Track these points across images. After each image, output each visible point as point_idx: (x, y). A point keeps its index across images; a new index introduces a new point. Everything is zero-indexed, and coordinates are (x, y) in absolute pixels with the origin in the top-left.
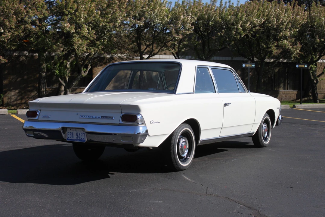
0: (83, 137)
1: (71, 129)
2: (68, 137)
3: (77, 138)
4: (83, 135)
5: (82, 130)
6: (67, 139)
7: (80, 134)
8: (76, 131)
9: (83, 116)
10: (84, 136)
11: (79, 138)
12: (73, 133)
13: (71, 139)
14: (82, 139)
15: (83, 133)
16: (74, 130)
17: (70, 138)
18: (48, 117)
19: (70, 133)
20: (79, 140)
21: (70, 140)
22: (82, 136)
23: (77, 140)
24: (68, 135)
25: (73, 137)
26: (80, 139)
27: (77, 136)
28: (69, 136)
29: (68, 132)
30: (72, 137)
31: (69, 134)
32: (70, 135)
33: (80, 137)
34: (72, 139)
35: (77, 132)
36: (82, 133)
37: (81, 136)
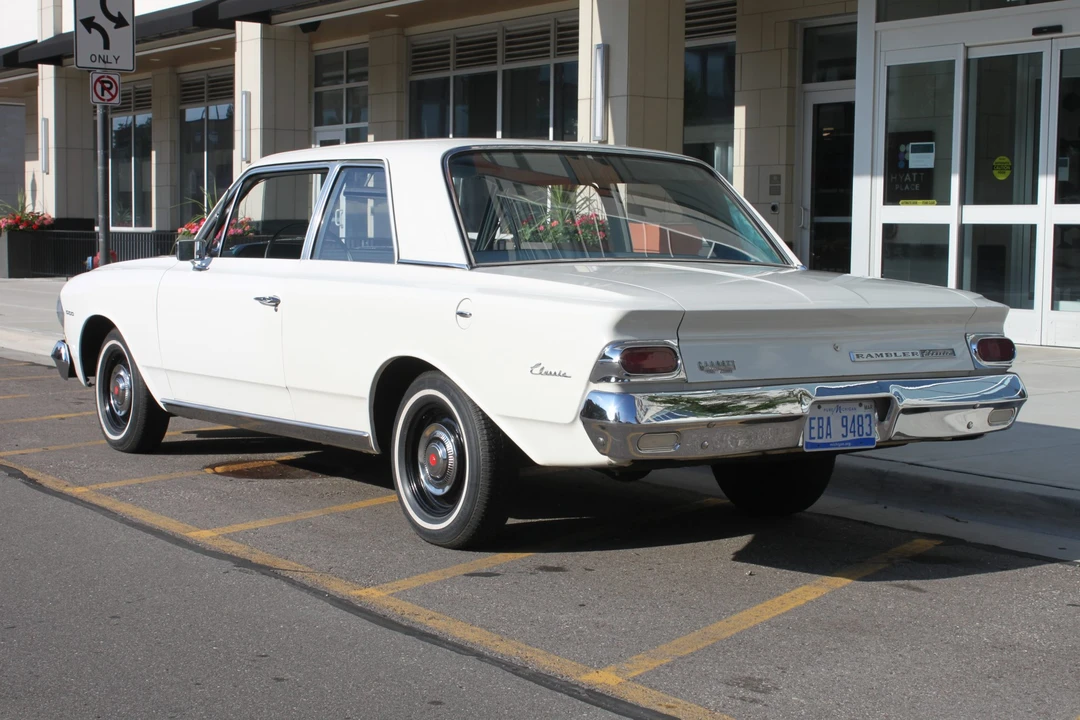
0: (866, 429)
1: (819, 407)
2: (811, 438)
3: (843, 436)
4: (866, 421)
5: (861, 405)
6: (809, 445)
7: (853, 421)
8: (839, 409)
9: (865, 355)
10: (870, 425)
11: (850, 437)
12: (829, 419)
13: (824, 440)
14: (865, 436)
15: (867, 416)
16: (833, 406)
17: (819, 438)
18: (727, 367)
19: (819, 419)
20: (851, 442)
21: (819, 445)
22: (862, 425)
23: (844, 442)
24: (811, 428)
25: (830, 434)
26: (857, 437)
27: (846, 426)
28: (814, 433)
29: (811, 419)
30: (827, 434)
31: (815, 423)
32: (819, 427)
33: (854, 432)
34: (828, 440)
35: (844, 413)
36: (861, 416)
37: (859, 426)
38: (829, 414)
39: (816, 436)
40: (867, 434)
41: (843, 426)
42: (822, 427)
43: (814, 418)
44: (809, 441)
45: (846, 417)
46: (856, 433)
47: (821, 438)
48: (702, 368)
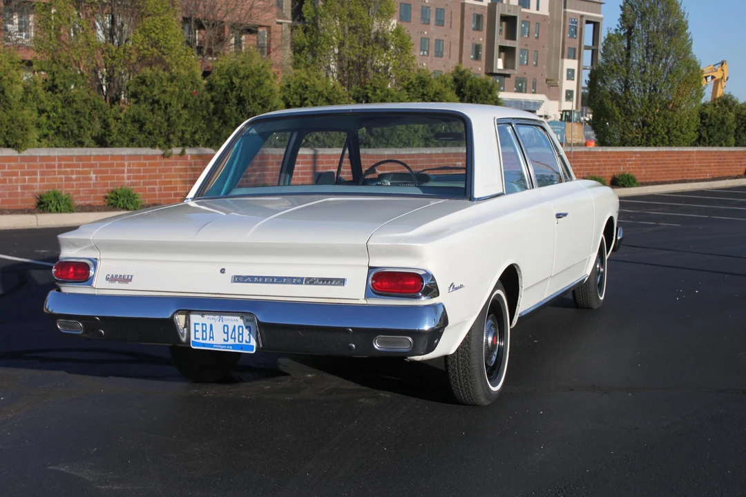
0: (246, 338)
1: (203, 316)
2: (196, 338)
3: (224, 340)
4: (246, 332)
5: (242, 318)
6: (194, 343)
7: (234, 330)
8: (221, 319)
10: (250, 335)
11: (231, 342)
12: (211, 325)
13: (207, 341)
14: (244, 343)
15: (247, 327)
16: (216, 316)
17: (203, 339)
18: (126, 279)
19: (203, 324)
20: (234, 346)
21: (204, 345)
22: (242, 334)
23: (226, 345)
24: (196, 331)
25: (213, 338)
26: (237, 342)
27: (227, 333)
28: (199, 335)
29: (195, 324)
30: (210, 337)
31: (199, 328)
32: (203, 331)
33: (235, 338)
34: (211, 342)
35: (225, 323)
36: (242, 327)
37: (239, 334)
38: (212, 322)
39: (201, 339)
40: (246, 342)
41: (225, 333)
42: (205, 331)
43: (198, 324)
44: (194, 340)
45: (227, 326)
46: (237, 340)
47: (206, 339)
48: (107, 279)
